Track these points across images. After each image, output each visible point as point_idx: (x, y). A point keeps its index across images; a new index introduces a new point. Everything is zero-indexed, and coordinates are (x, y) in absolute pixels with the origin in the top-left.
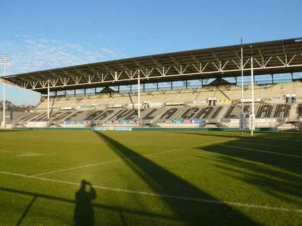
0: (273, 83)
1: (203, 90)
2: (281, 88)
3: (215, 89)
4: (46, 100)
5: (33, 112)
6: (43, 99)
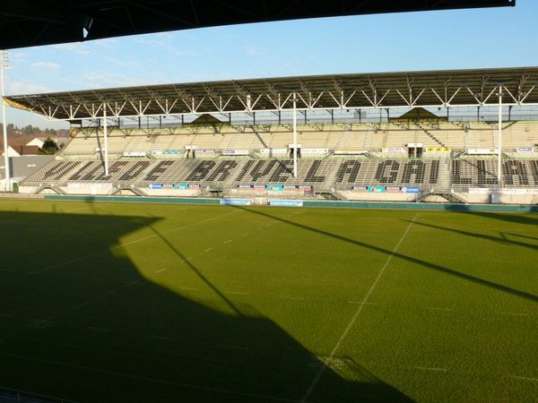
0: (509, 121)
1: (392, 126)
2: (527, 131)
3: (412, 126)
4: (80, 134)
5: (61, 159)
6: (74, 133)
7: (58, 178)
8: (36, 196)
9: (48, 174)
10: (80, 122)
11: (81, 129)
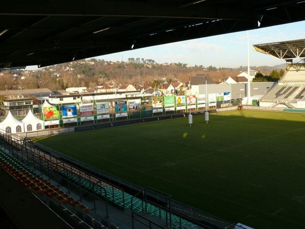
4: (292, 68)
5: (282, 84)
6: (288, 68)
7: (286, 97)
8: (274, 109)
9: (278, 94)
10: (291, 61)
11: (292, 65)
